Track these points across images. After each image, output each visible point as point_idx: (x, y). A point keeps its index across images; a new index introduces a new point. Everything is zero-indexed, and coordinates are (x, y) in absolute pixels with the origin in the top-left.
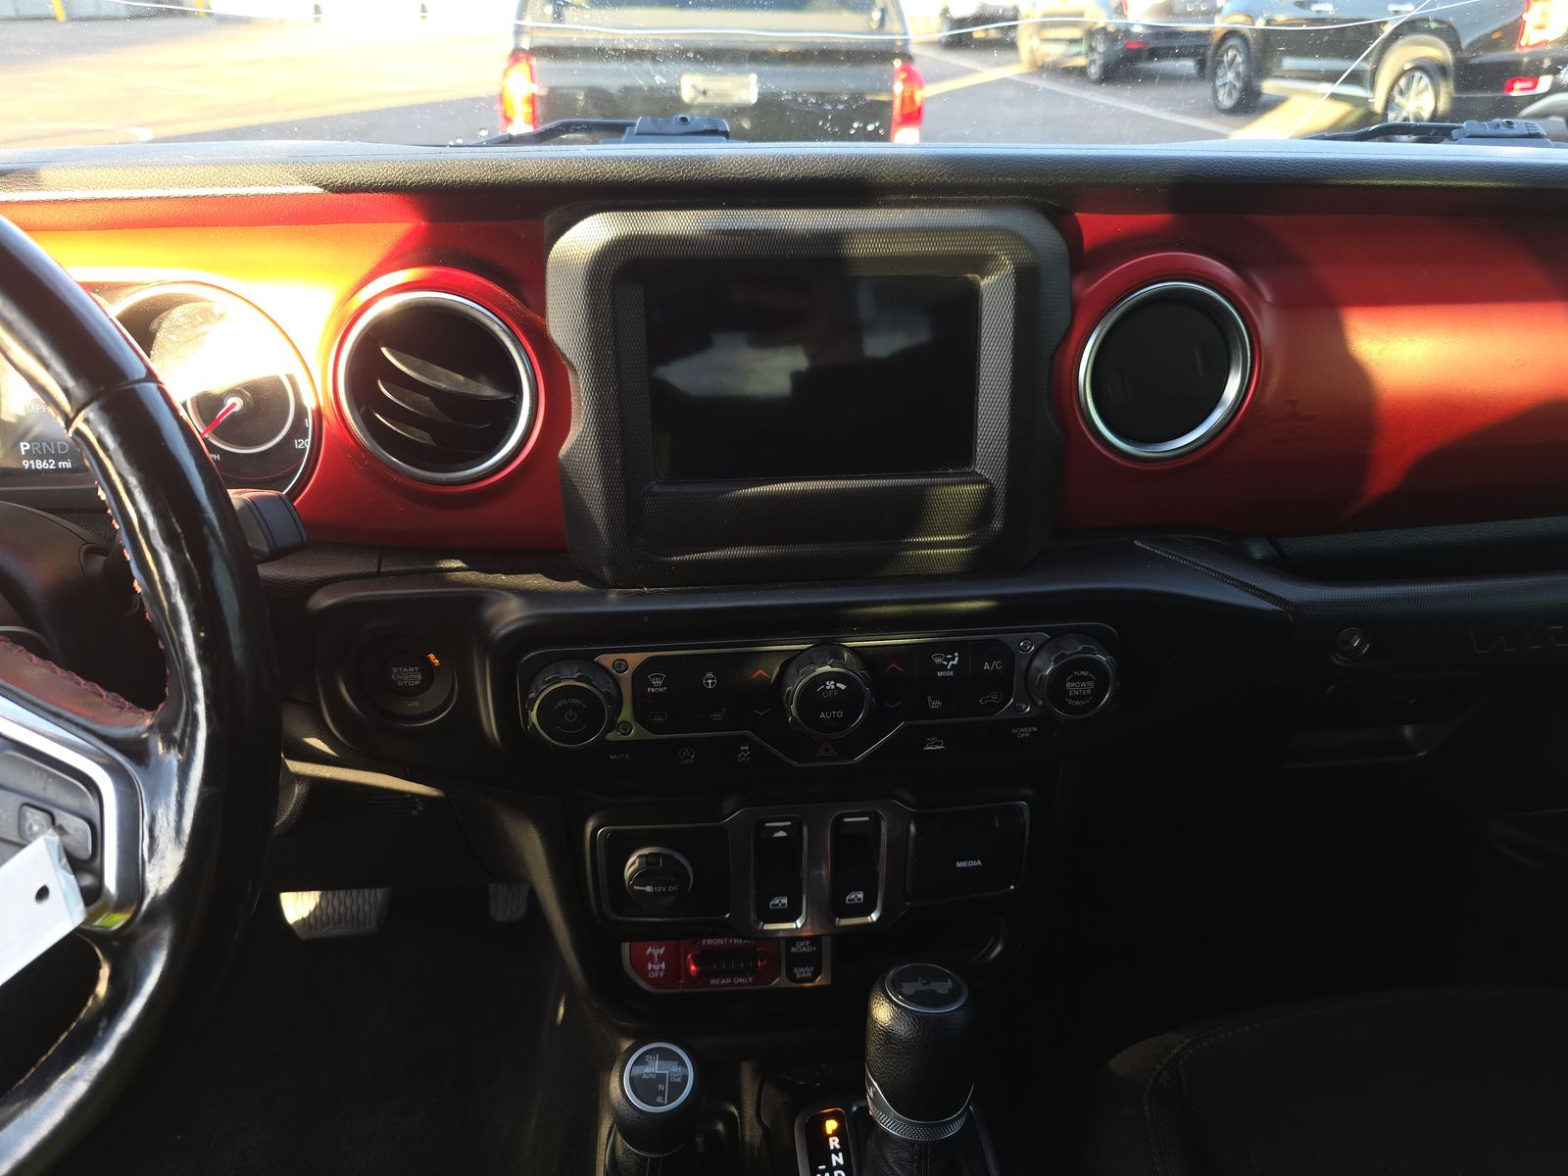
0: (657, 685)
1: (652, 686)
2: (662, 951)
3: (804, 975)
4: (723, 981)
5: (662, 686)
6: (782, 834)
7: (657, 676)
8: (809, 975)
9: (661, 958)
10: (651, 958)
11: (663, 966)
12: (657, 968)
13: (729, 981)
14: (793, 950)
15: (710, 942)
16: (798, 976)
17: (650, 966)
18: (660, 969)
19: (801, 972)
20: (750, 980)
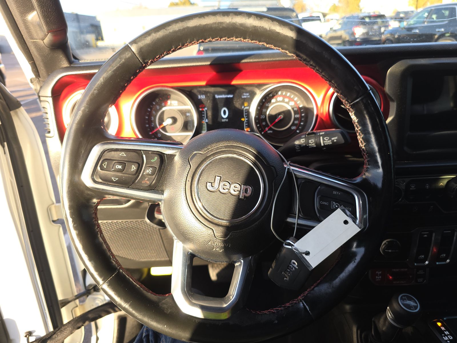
0: (413, 187)
1: (411, 188)
2: (380, 273)
3: (420, 281)
4: (397, 282)
5: (414, 188)
6: (426, 236)
7: (413, 185)
8: (422, 281)
9: (380, 275)
10: (377, 275)
11: (380, 277)
12: (378, 278)
13: (399, 282)
14: (418, 273)
15: (394, 270)
16: (419, 281)
17: (376, 277)
18: (380, 278)
19: (420, 280)
20: (405, 282)
